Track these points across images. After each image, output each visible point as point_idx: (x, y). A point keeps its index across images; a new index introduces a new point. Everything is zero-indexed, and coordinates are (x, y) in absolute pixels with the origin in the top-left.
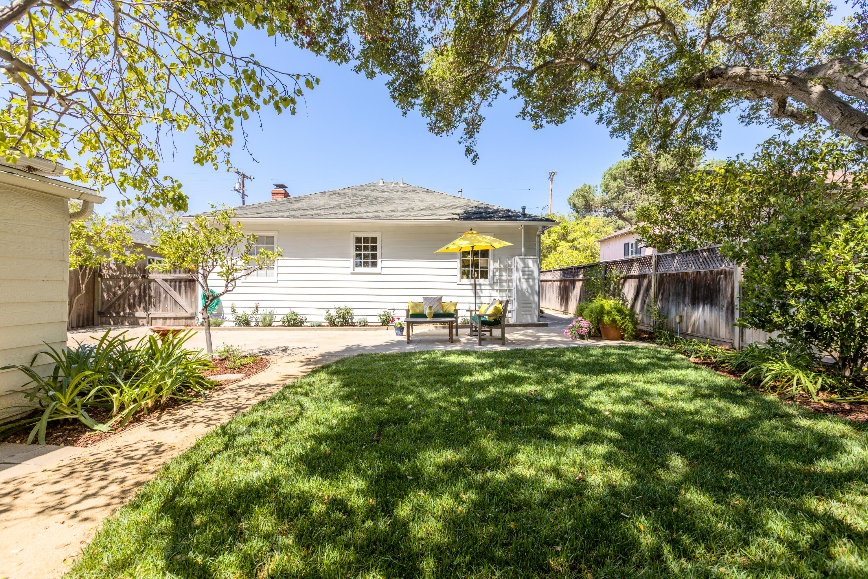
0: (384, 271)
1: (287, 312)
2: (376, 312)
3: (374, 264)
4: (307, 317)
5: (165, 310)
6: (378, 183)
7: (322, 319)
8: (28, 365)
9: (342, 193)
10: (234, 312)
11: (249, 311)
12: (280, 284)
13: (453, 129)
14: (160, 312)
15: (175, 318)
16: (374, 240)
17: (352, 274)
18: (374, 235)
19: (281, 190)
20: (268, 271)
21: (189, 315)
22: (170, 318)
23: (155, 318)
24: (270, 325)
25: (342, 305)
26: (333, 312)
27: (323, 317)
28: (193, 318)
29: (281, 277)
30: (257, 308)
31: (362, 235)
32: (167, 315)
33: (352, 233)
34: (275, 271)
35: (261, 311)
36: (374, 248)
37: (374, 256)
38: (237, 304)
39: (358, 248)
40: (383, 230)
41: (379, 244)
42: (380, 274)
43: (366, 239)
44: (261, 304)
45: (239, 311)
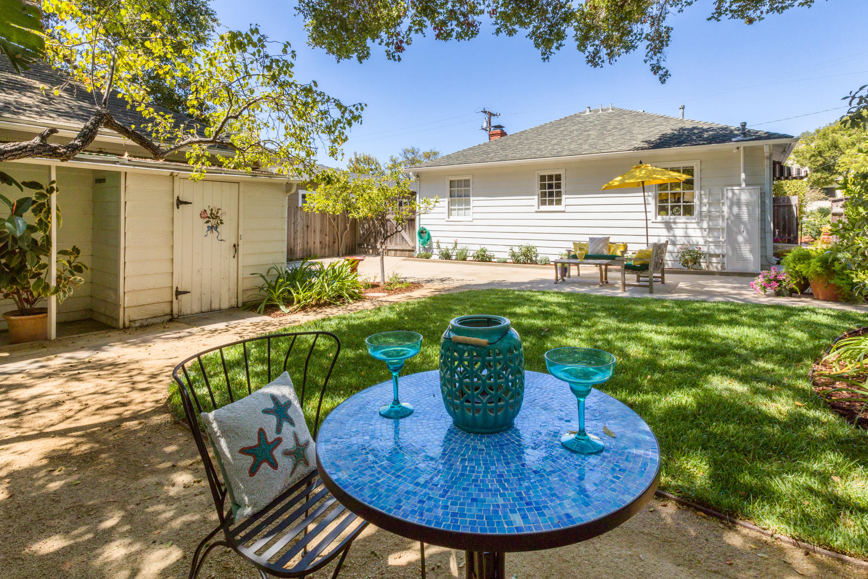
0: (568, 209)
1: (478, 248)
2: (557, 251)
3: (559, 202)
4: (495, 253)
5: (396, 244)
6: (585, 112)
7: (506, 256)
8: (264, 274)
9: (540, 130)
10: (439, 247)
11: (450, 247)
12: (475, 222)
13: (617, 57)
14: (393, 245)
15: (402, 251)
16: (558, 177)
17: (537, 212)
18: (558, 173)
19: (498, 131)
20: (466, 211)
21: (411, 249)
22: (400, 250)
23: (390, 250)
24: (465, 259)
25: (525, 243)
26: (516, 250)
27: (507, 254)
28: (413, 251)
29: (476, 216)
30: (456, 244)
31: (547, 173)
32: (397, 248)
33: (537, 172)
34: (471, 211)
35: (458, 247)
36: (558, 186)
37: (559, 194)
38: (441, 240)
39: (543, 187)
40: (567, 166)
41: (563, 182)
42: (564, 212)
43: (551, 177)
44: (460, 241)
45: (443, 246)
